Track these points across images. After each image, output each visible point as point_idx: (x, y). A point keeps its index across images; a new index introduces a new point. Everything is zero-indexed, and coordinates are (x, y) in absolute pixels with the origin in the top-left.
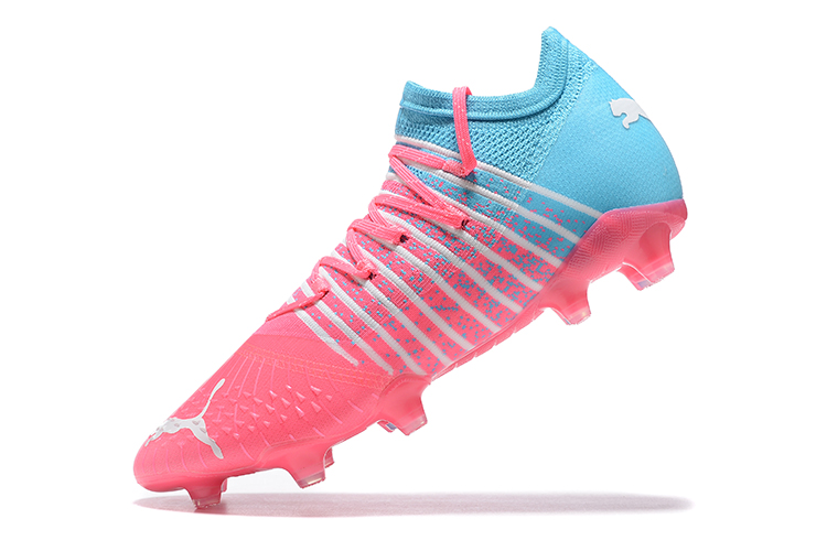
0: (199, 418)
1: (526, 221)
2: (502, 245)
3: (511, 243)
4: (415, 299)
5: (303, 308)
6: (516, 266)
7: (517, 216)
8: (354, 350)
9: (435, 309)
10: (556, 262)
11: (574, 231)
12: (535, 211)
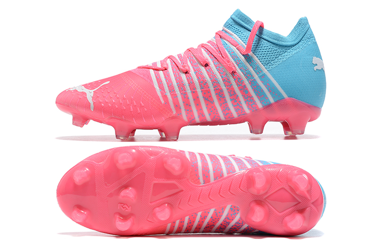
0: (92, 91)
1: (257, 84)
2: (243, 89)
3: (247, 89)
4: (199, 90)
5: (154, 69)
6: (244, 99)
7: (255, 80)
8: (165, 97)
9: (204, 98)
10: (260, 106)
11: (274, 98)
12: (263, 82)
